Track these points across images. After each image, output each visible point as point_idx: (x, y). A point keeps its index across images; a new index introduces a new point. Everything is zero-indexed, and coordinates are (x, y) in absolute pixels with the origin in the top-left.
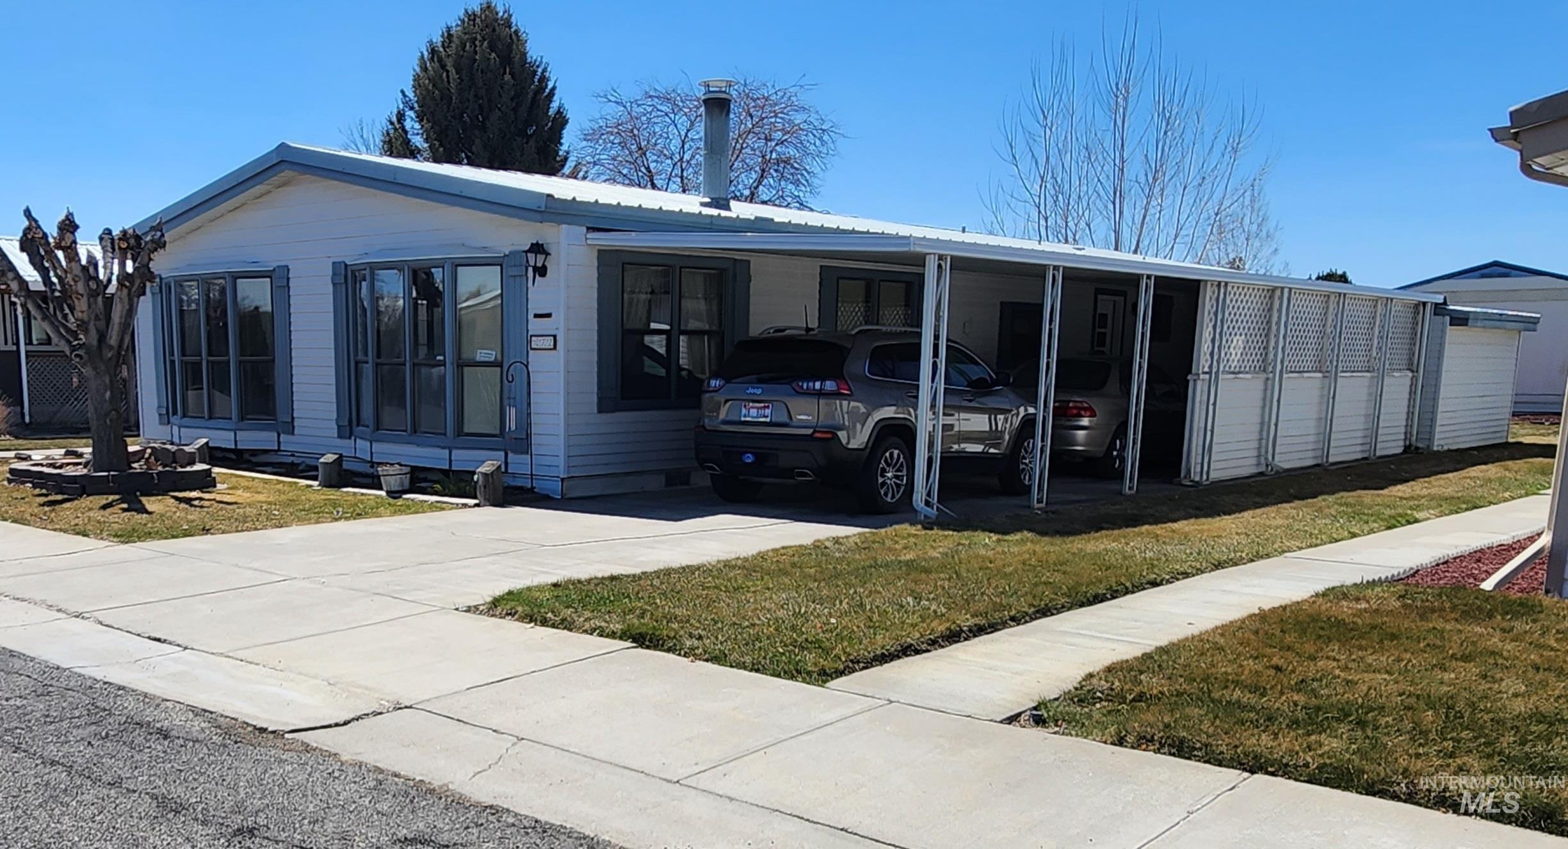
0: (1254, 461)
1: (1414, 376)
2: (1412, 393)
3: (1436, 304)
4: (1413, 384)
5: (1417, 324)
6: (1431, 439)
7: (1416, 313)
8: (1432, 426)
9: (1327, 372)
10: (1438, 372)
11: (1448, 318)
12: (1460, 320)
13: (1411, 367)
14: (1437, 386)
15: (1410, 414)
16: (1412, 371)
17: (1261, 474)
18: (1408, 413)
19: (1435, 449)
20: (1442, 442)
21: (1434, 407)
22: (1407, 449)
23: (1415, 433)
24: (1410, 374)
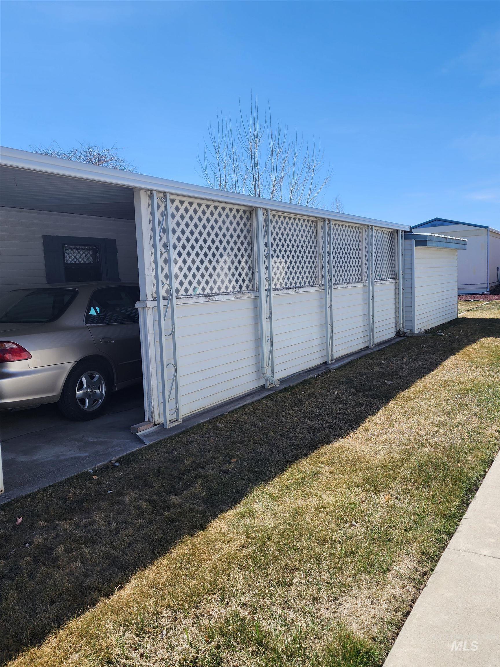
0: (254, 376)
1: (396, 283)
2: (396, 294)
3: (406, 232)
4: (396, 288)
5: (394, 246)
6: (412, 325)
7: (393, 238)
8: (412, 316)
9: (323, 285)
10: (412, 278)
11: (414, 241)
12: (422, 242)
13: (394, 277)
14: (412, 288)
15: (397, 309)
16: (395, 279)
17: (263, 387)
18: (396, 308)
19: (416, 332)
20: (420, 326)
21: (412, 303)
22: (398, 333)
23: (402, 322)
24: (394, 282)
